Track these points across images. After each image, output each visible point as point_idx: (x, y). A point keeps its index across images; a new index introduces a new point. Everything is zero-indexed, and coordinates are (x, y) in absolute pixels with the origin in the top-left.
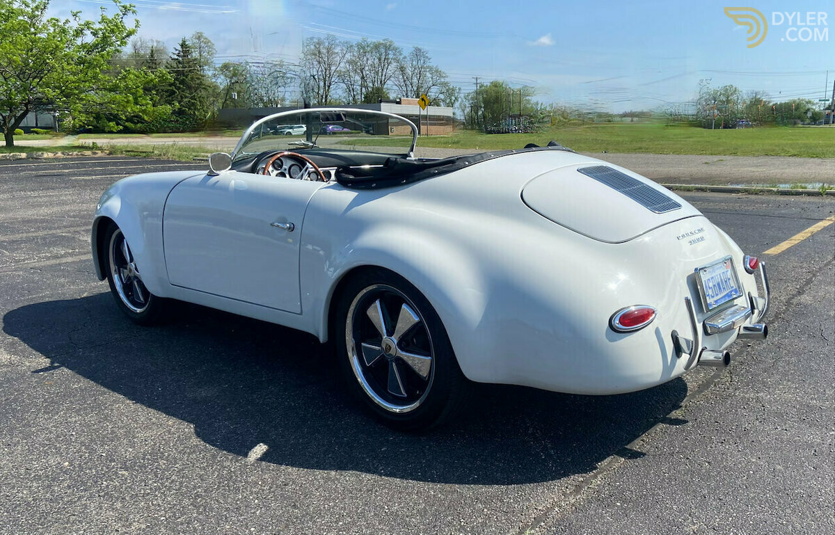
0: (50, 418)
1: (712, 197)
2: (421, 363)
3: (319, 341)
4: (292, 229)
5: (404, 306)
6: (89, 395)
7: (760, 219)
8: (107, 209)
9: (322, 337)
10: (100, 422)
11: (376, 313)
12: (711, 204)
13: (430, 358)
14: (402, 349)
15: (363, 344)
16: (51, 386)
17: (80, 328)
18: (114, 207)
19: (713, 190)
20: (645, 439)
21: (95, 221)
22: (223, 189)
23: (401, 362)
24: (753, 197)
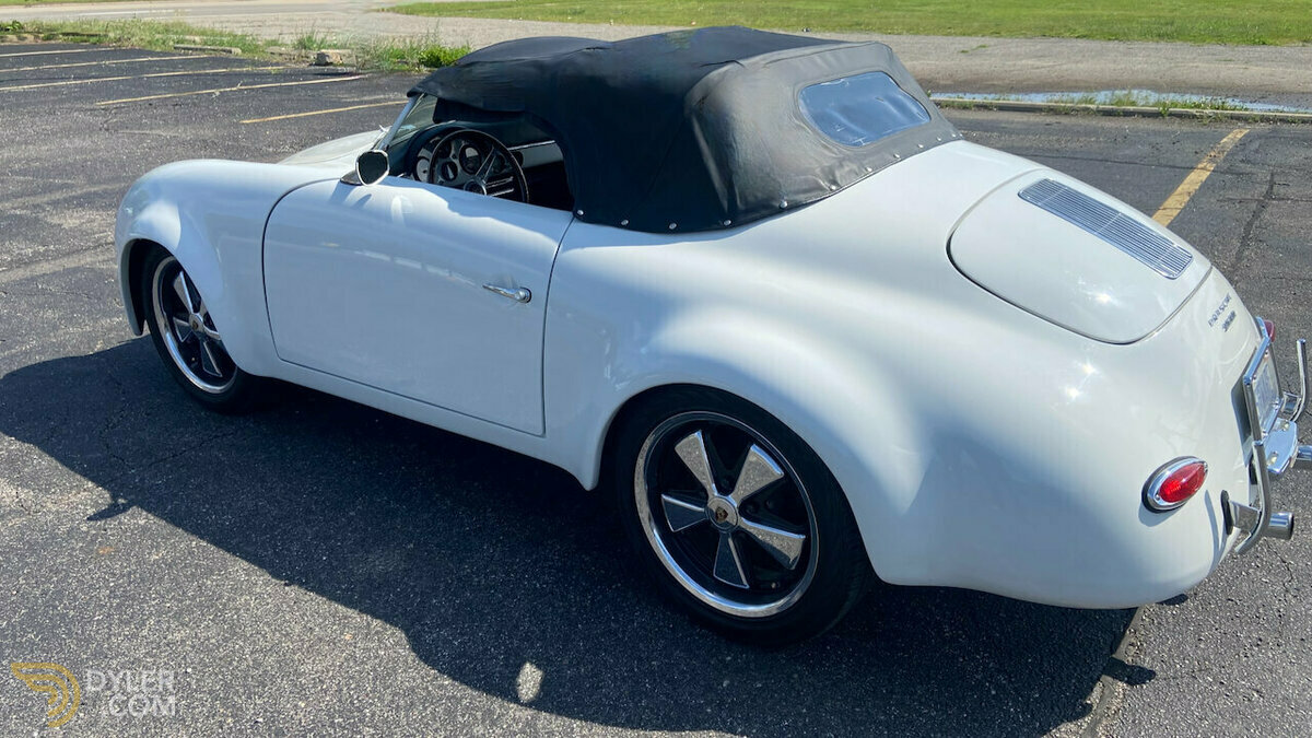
0: (135, 636)
1: (1007, 122)
2: (786, 542)
3: (581, 487)
4: (527, 299)
5: (754, 449)
6: (185, 576)
7: (1102, 168)
8: (149, 226)
9: (588, 478)
10: (226, 640)
11: (694, 452)
12: (1014, 137)
13: (803, 537)
14: (749, 518)
15: (664, 497)
16: (111, 557)
17: (115, 421)
18: (165, 223)
19: (1002, 108)
20: (1133, 640)
21: (127, 246)
22: (383, 215)
23: (743, 535)
24: (1065, 120)
